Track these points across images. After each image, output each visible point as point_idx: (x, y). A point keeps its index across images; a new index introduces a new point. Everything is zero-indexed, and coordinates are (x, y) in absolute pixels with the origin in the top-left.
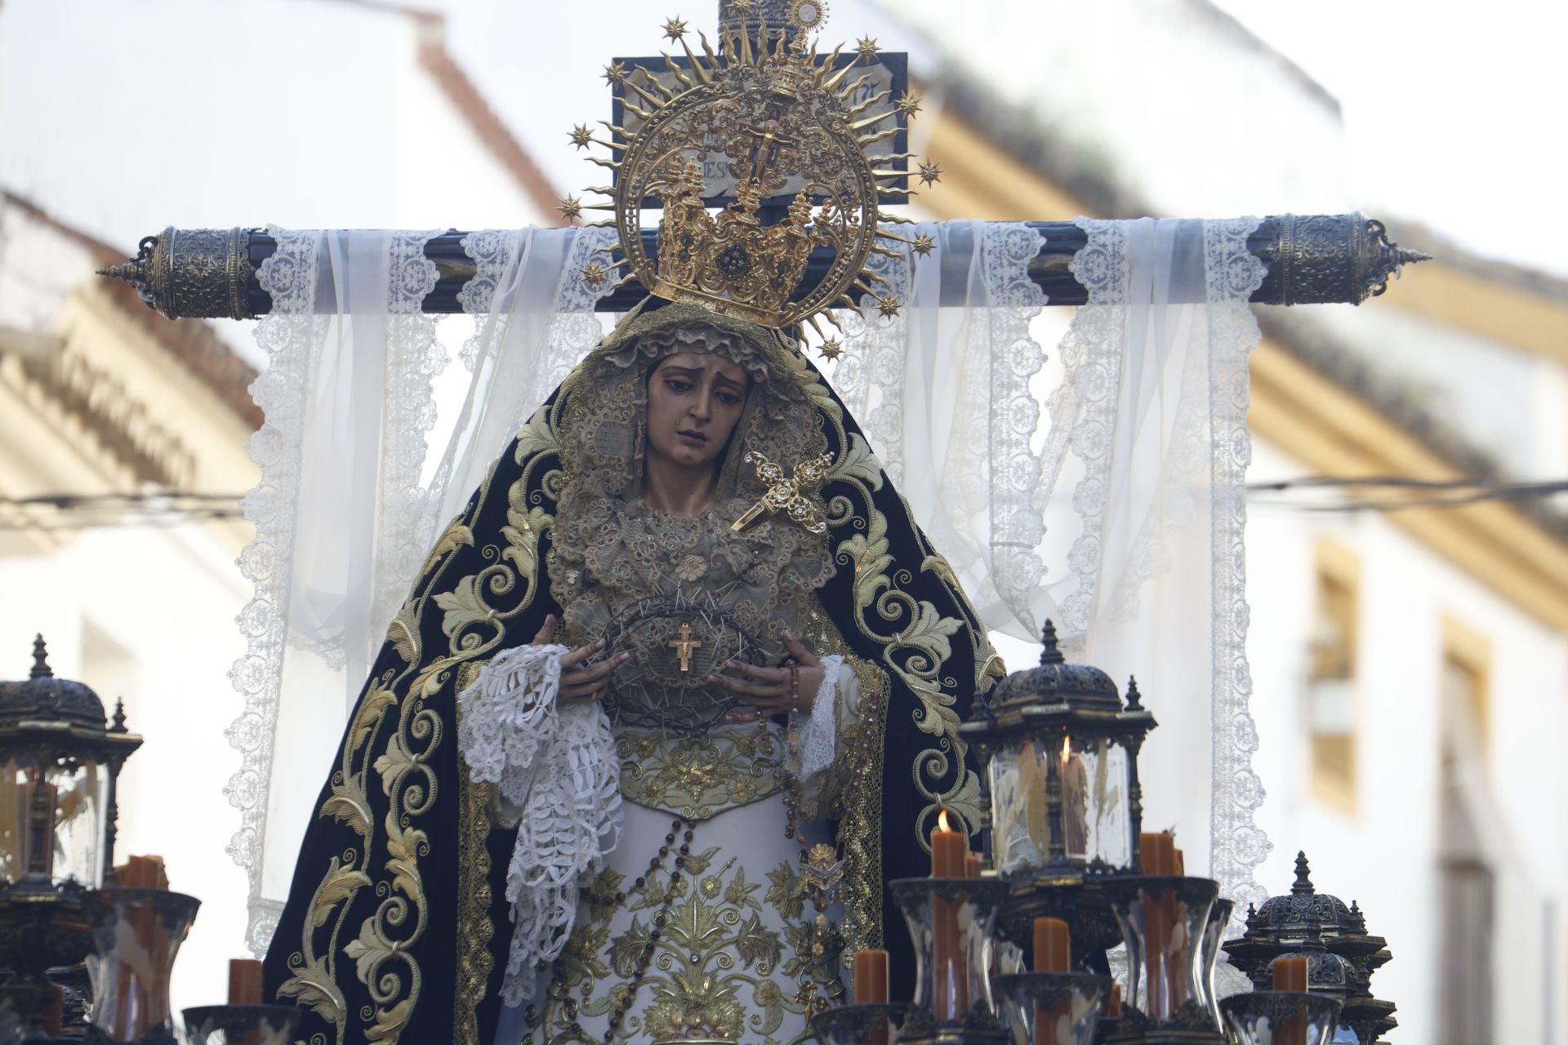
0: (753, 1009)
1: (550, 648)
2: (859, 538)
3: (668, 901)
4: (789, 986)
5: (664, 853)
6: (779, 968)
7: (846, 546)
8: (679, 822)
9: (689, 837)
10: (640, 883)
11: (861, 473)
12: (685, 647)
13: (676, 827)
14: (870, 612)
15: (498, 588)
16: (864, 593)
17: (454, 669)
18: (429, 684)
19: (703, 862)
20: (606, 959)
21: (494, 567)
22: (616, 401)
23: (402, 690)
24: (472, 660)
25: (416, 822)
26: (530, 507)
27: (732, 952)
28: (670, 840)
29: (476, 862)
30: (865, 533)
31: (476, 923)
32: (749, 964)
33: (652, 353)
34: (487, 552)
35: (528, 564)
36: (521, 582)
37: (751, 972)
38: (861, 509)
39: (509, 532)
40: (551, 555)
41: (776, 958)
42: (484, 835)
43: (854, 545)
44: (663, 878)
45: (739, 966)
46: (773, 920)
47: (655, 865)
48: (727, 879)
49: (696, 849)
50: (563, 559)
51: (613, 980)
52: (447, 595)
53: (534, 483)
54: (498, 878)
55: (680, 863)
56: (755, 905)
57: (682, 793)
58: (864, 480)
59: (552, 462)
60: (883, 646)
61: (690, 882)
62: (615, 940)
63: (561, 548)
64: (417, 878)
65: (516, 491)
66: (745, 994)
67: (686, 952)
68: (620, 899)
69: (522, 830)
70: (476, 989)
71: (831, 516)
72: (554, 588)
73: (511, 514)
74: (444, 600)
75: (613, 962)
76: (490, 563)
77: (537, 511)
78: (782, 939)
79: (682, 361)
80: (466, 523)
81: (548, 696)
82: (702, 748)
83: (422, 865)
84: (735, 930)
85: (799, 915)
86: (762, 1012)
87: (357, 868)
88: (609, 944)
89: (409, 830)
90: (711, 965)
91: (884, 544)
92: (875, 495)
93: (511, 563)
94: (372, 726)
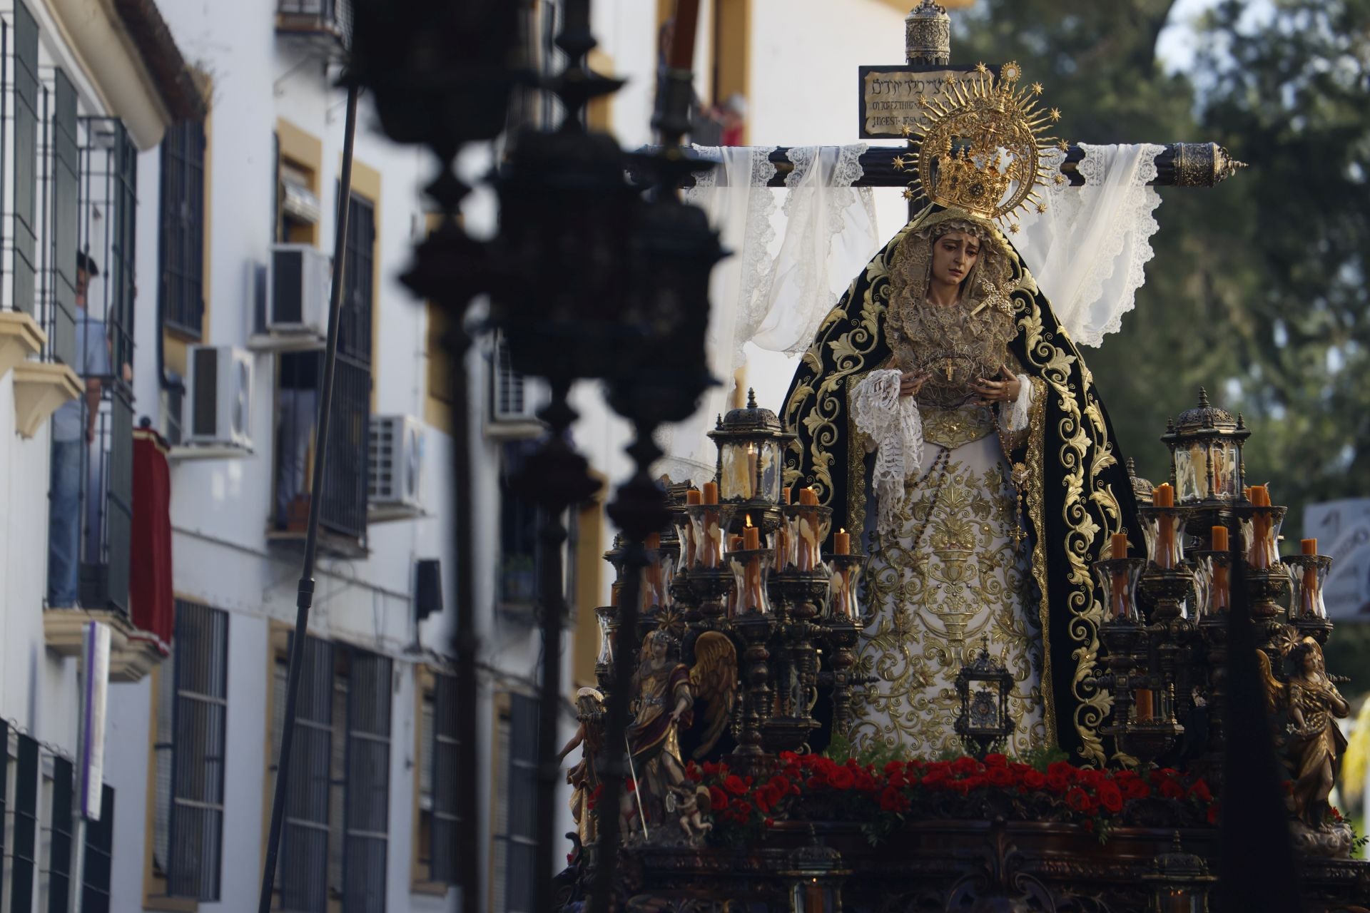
0: (979, 536)
1: (894, 371)
2: (1028, 318)
3: (939, 486)
4: (994, 525)
5: (936, 463)
6: (990, 517)
7: (1022, 322)
8: (944, 449)
9: (948, 456)
10: (926, 477)
11: (1028, 287)
12: (950, 370)
13: (942, 451)
14: (1034, 352)
15: (859, 339)
16: (1032, 344)
17: (844, 378)
18: (831, 384)
19: (955, 468)
20: (910, 512)
21: (857, 330)
22: (920, 254)
23: (817, 387)
24: (852, 374)
25: (827, 449)
26: (874, 302)
27: (969, 508)
28: (939, 457)
29: (857, 467)
30: (1031, 315)
31: (858, 497)
32: (977, 515)
33: (938, 232)
34: (853, 322)
35: (874, 329)
36: (871, 337)
37: (978, 519)
38: (1029, 305)
39: (864, 313)
40: (885, 325)
41: (989, 513)
42: (862, 457)
43: (1027, 322)
44: (935, 475)
45: (972, 516)
46: (987, 495)
47: (932, 469)
48: (966, 476)
49: (951, 462)
50: (892, 327)
51: (913, 522)
52: (835, 342)
53: (876, 291)
54: (869, 476)
55: (944, 468)
56: (979, 489)
57: (945, 436)
58: (1030, 291)
59: (885, 281)
60: (1041, 369)
61: (949, 478)
62: (913, 503)
63: (890, 321)
64: (829, 475)
65: (868, 295)
66: (975, 528)
67: (948, 510)
68: (916, 484)
69: (879, 454)
70: (858, 526)
71: (1015, 308)
72: (888, 341)
73: (865, 305)
74: (833, 344)
75: (914, 514)
76: (855, 328)
77: (877, 304)
78: (991, 504)
79: (953, 237)
80: (843, 308)
81: (895, 394)
82: (954, 415)
83: (831, 469)
84: (970, 499)
85: (998, 493)
86: (983, 537)
87: (796, 468)
88: (911, 506)
89: (824, 453)
90: (960, 516)
91: (1040, 320)
92: (1035, 298)
93: (866, 328)
94: (801, 402)
